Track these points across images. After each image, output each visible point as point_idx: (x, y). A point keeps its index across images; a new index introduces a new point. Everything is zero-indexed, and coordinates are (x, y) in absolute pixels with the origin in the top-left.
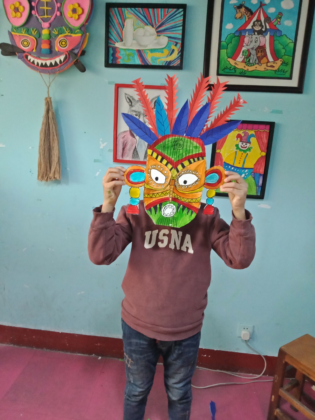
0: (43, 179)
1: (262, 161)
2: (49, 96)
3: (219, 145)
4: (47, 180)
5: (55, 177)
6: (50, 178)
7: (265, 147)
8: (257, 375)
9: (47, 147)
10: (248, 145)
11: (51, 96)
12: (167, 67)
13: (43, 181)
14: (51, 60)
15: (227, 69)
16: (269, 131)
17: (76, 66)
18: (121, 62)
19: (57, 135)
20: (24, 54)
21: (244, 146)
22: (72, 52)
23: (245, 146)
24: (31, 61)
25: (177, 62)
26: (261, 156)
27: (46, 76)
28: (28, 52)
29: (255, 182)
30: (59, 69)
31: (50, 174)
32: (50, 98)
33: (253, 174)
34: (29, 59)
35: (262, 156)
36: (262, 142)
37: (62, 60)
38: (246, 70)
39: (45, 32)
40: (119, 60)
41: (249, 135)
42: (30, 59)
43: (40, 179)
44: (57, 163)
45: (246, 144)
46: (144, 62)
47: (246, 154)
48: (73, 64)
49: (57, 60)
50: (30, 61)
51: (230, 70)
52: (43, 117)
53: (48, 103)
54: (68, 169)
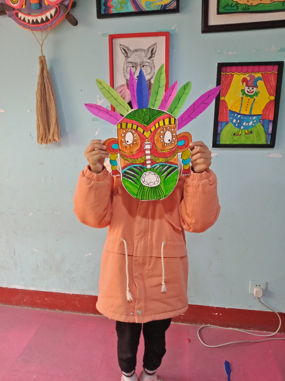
0: (43, 142)
1: (270, 106)
2: (43, 55)
3: (223, 92)
4: (47, 142)
5: (55, 138)
6: (50, 140)
7: (273, 91)
8: (271, 333)
9: (44, 108)
10: (255, 89)
11: (44, 54)
12: (164, 11)
13: (43, 144)
14: (41, 15)
15: (228, 6)
16: (277, 72)
17: (67, 20)
18: (114, 11)
19: (53, 95)
20: (14, 12)
21: (250, 90)
22: (62, 4)
23: (252, 91)
24: (22, 19)
25: (173, 4)
26: (269, 100)
27: (38, 34)
28: (18, 9)
29: (264, 129)
30: (50, 25)
31: (49, 136)
32: (44, 57)
33: (262, 120)
34: (19, 17)
35: (271, 101)
36: (270, 84)
37: (53, 14)
38: (250, 5)
40: (112, 9)
41: (256, 78)
42: (21, 17)
43: (40, 142)
44: (55, 124)
45: (253, 89)
46: (138, 8)
47: (253, 100)
48: (64, 18)
49: (48, 15)
50: (20, 19)
51: (232, 7)
52: (38, 77)
53: (42, 62)
54: (67, 130)
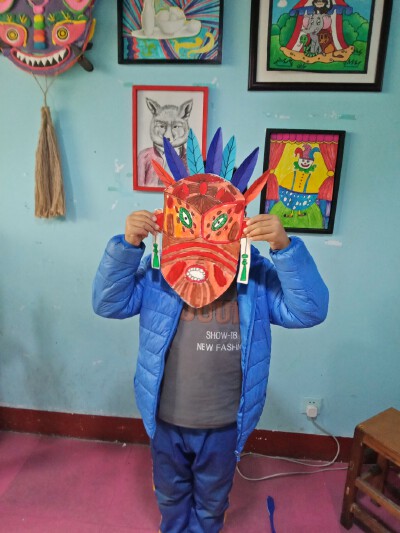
1: (329, 183)
2: (46, 105)
3: (272, 164)
4: (47, 217)
5: (58, 211)
6: (52, 213)
7: (332, 165)
8: (327, 462)
9: (46, 173)
12: (201, 61)
13: (42, 217)
14: (47, 56)
15: (280, 61)
16: (337, 143)
17: (80, 64)
18: (139, 56)
20: (12, 50)
22: (74, 45)
23: (307, 164)
24: (22, 59)
25: (213, 54)
27: (42, 79)
28: (16, 47)
29: (321, 210)
30: (58, 69)
31: (51, 209)
32: (48, 108)
33: (318, 200)
35: (329, 177)
36: (329, 157)
38: (306, 62)
39: (38, 19)
40: (137, 54)
41: (312, 148)
42: (20, 57)
43: (39, 216)
44: (60, 193)
46: (170, 55)
47: (308, 175)
48: (76, 61)
49: (56, 56)
51: (284, 62)
52: (39, 133)
53: (45, 115)
